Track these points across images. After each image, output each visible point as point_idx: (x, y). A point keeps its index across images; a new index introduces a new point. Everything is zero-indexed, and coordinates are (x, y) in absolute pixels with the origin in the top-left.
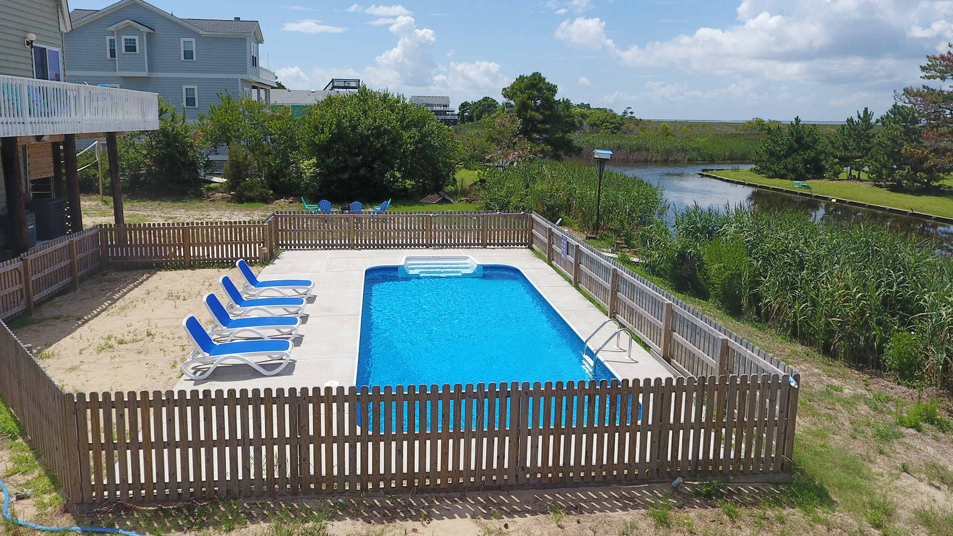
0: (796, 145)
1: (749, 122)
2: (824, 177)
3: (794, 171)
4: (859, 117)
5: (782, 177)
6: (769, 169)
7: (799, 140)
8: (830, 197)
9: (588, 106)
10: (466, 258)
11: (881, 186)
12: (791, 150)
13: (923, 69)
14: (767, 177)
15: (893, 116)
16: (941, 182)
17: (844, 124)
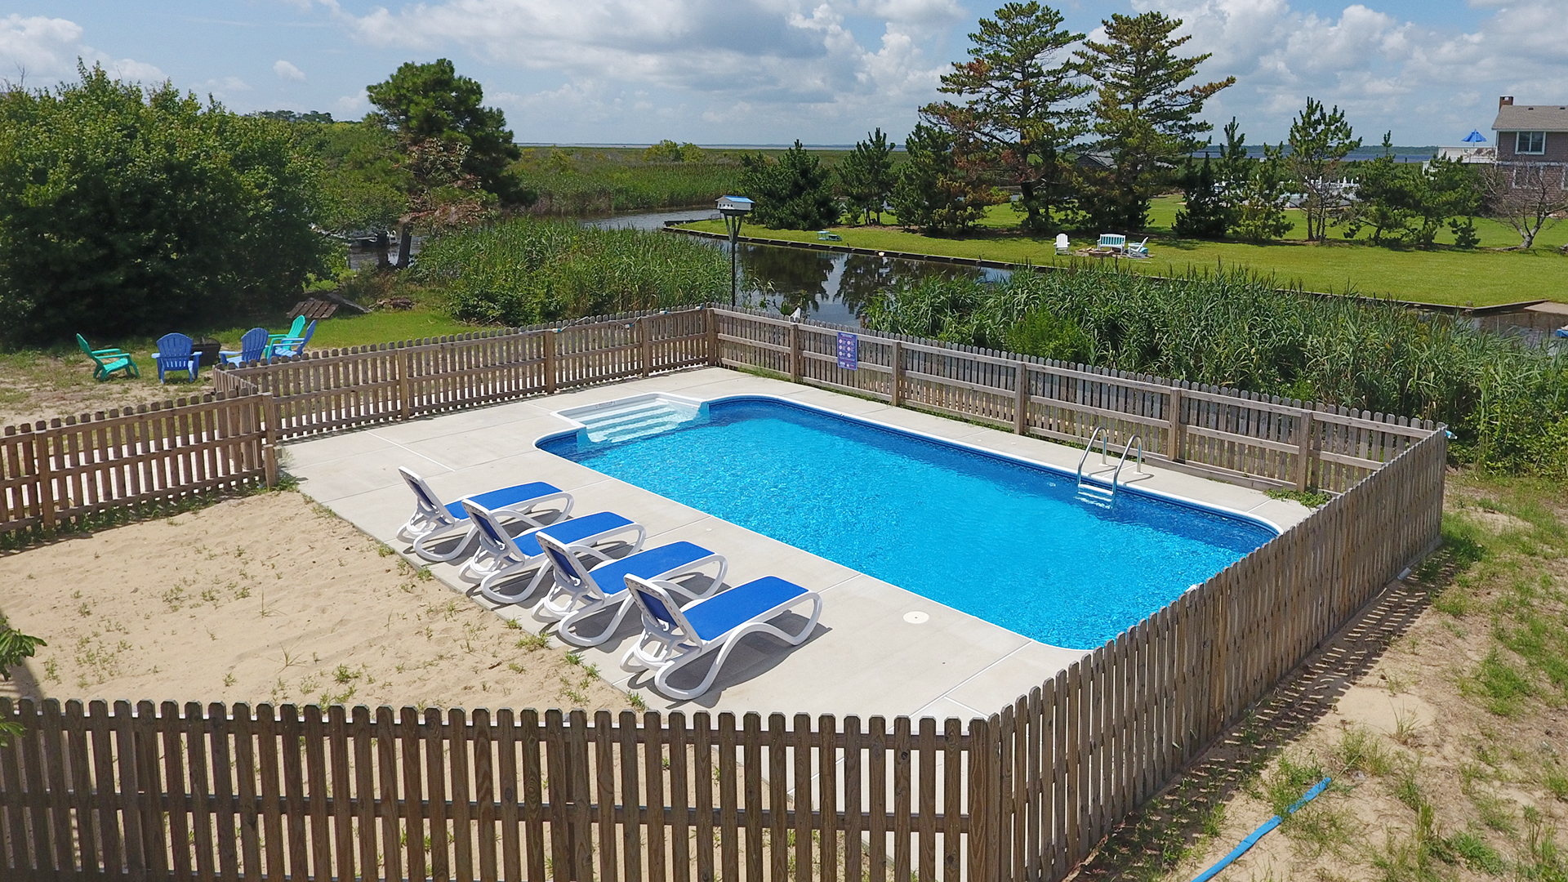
0: (802, 182)
1: (657, 147)
2: (840, 224)
3: (805, 217)
4: (871, 140)
5: (791, 227)
6: (771, 216)
7: (804, 173)
8: (876, 250)
9: (327, 118)
10: (654, 397)
11: (914, 232)
12: (797, 190)
13: (944, 79)
14: (771, 229)
15: (917, 140)
16: (977, 222)
17: (853, 149)
